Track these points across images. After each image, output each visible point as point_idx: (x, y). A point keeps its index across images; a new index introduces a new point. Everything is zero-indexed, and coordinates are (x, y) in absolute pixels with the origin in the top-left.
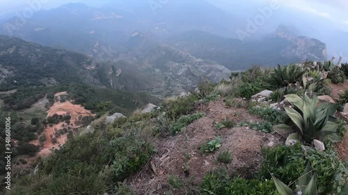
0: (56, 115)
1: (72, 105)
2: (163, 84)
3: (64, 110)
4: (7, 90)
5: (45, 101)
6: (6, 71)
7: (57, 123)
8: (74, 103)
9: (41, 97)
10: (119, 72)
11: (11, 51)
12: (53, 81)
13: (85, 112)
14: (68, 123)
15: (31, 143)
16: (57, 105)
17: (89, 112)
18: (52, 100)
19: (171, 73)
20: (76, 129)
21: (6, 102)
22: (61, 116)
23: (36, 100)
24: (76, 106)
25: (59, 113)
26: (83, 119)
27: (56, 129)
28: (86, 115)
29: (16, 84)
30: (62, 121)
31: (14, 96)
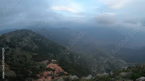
0: (49, 68)
1: (57, 66)
2: (96, 66)
3: (53, 67)
4: (34, 53)
6: (36, 46)
7: (49, 71)
8: (58, 66)
9: (46, 60)
10: (79, 57)
12: (52, 55)
13: (61, 70)
14: (54, 72)
15: (36, 75)
16: (51, 64)
17: (63, 70)
18: (50, 62)
19: (100, 62)
20: (56, 76)
22: (52, 69)
23: (44, 60)
24: (59, 67)
25: (51, 68)
26: (60, 73)
27: (48, 73)
28: (61, 71)
29: (38, 52)
30: (52, 71)
31: (36, 56)
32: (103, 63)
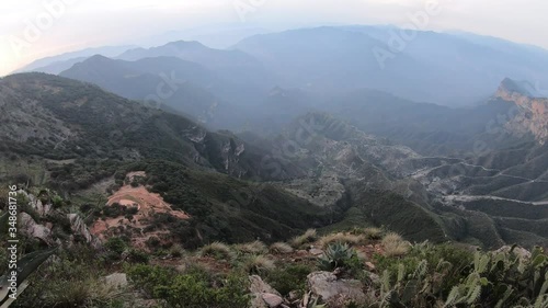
1: (146, 192)
3: (132, 199)
4: (61, 159)
5: (112, 181)
6: (67, 132)
7: (115, 217)
8: (150, 191)
9: (106, 176)
10: (240, 150)
11: (80, 103)
12: (136, 153)
13: (161, 205)
14: (130, 218)
16: (127, 190)
17: (168, 206)
18: (121, 181)
19: (324, 157)
21: (54, 176)
22: (124, 207)
24: (152, 195)
25: (124, 202)
26: (156, 216)
28: (162, 210)
29: (78, 152)
30: (123, 215)
31: (68, 168)
32: (335, 162)
